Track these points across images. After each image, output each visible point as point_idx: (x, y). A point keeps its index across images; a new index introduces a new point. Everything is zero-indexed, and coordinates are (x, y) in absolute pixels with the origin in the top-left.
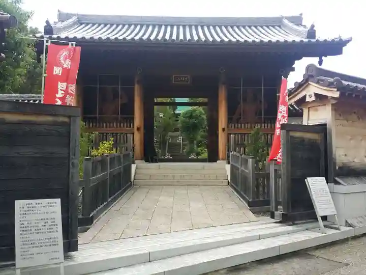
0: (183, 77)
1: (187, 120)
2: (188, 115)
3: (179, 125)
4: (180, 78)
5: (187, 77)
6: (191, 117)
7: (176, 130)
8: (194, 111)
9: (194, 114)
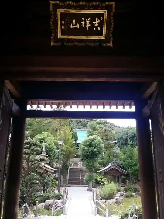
0: (86, 16)
1: (87, 148)
2: (88, 143)
3: (80, 153)
4: (79, 21)
5: (100, 16)
6: (90, 145)
7: (77, 156)
8: (93, 140)
9: (93, 143)
